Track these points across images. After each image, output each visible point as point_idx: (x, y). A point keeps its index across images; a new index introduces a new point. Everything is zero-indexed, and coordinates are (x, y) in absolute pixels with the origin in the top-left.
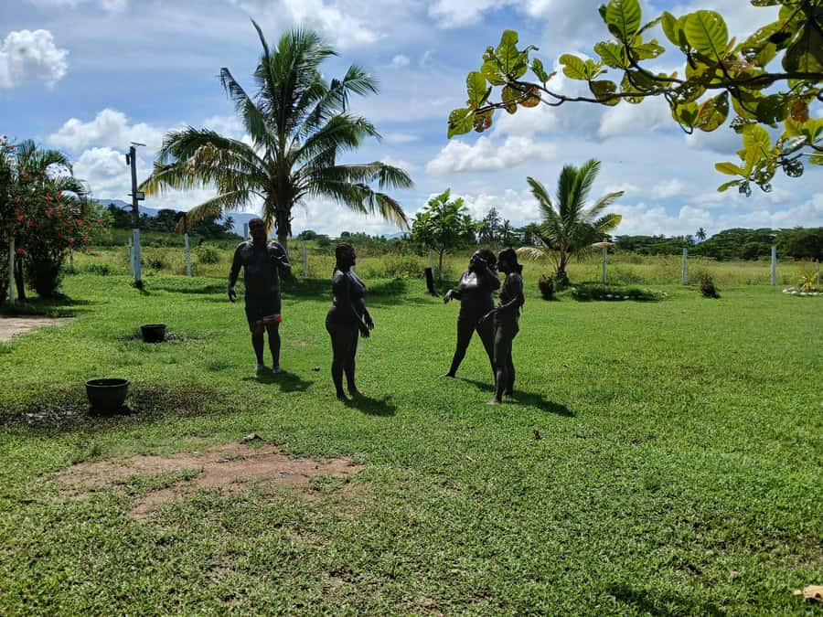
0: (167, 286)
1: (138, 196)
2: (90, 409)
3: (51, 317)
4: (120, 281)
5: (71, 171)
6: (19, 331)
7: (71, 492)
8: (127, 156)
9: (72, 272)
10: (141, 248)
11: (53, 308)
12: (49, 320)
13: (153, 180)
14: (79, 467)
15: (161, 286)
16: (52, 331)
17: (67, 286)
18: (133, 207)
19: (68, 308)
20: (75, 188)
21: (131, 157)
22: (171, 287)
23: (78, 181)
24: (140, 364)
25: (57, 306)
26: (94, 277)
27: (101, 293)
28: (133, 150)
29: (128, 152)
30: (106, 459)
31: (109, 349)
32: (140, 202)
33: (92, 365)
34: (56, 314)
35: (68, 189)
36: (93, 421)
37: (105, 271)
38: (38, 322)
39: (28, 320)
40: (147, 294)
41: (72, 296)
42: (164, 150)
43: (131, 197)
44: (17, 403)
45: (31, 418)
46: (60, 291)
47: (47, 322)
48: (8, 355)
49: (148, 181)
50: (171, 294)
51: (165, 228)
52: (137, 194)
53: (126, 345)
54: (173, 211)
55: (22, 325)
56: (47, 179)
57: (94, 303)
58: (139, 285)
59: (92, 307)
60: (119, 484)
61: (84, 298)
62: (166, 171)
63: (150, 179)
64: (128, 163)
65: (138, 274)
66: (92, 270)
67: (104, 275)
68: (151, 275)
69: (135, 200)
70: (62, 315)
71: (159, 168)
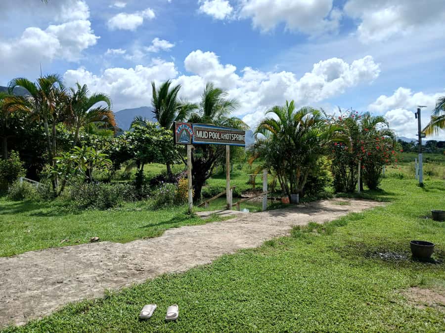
0: (438, 187)
1: (422, 135)
2: (412, 256)
3: (378, 201)
4: (410, 183)
5: (388, 126)
6: (365, 207)
7: (414, 303)
8: (416, 114)
9: (384, 177)
10: (423, 164)
11: (378, 196)
12: (377, 203)
13: (430, 126)
14: (414, 289)
15: (434, 186)
16: (381, 209)
17: (383, 185)
18: (419, 141)
19: (385, 197)
20: (390, 134)
21: (418, 114)
22: (441, 187)
23: (392, 130)
24: (434, 234)
25: (379, 195)
26: (396, 180)
27: (400, 189)
28: (419, 110)
29: (416, 111)
30: (429, 288)
31: (414, 223)
32: (423, 139)
33: (407, 231)
34: (380, 200)
35: (386, 134)
36: (416, 264)
37: (402, 177)
38: (373, 204)
39: (367, 202)
40: (427, 191)
41: (386, 190)
42: (437, 108)
43: (418, 136)
44: (373, 246)
45: (382, 256)
46: (379, 187)
47: (377, 204)
48: (363, 220)
49: (427, 127)
50: (442, 191)
51: (430, 151)
52: (421, 135)
53: (423, 221)
54: (435, 141)
55: (365, 204)
56: (376, 131)
57: (398, 195)
58: (421, 185)
59: (397, 197)
60: (441, 306)
61: (392, 191)
62: (438, 120)
63: (428, 126)
64: (416, 118)
65: (421, 178)
66: (395, 176)
67: (401, 179)
68: (428, 179)
69: (420, 137)
70: (383, 200)
71: (434, 119)
